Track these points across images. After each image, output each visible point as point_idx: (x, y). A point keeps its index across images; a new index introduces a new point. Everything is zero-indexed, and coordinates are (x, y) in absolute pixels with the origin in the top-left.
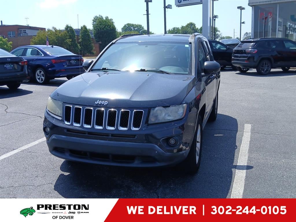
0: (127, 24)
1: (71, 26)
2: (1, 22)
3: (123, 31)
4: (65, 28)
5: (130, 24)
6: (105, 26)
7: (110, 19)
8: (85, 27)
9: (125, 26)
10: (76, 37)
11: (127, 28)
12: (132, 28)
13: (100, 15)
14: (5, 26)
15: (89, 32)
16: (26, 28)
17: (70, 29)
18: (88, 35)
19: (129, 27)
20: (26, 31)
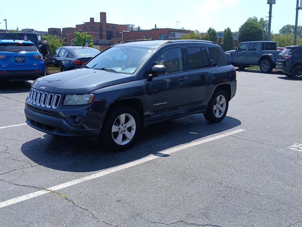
0: (286, 26)
1: (214, 29)
2: (156, 25)
3: (280, 33)
4: (208, 31)
5: (290, 25)
6: (251, 28)
7: (265, 20)
8: (229, 30)
9: (284, 28)
10: (218, 39)
11: (287, 29)
12: (292, 30)
13: (254, 17)
14: (158, 29)
15: (232, 35)
16: (176, 32)
17: (212, 32)
18: (231, 38)
19: (289, 28)
20: (175, 34)
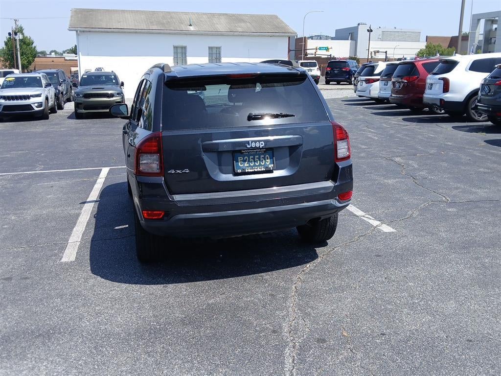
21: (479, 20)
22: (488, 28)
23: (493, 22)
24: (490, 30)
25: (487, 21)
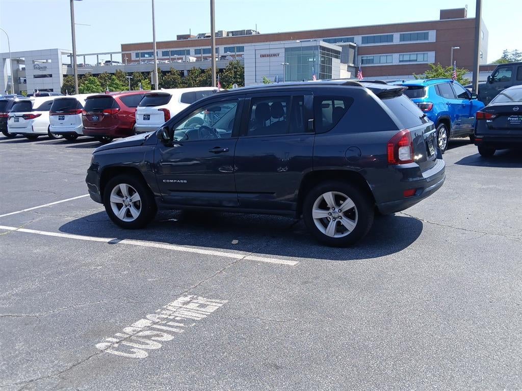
21: (4, 59)
22: (15, 68)
23: (19, 61)
24: (18, 70)
25: (13, 60)
